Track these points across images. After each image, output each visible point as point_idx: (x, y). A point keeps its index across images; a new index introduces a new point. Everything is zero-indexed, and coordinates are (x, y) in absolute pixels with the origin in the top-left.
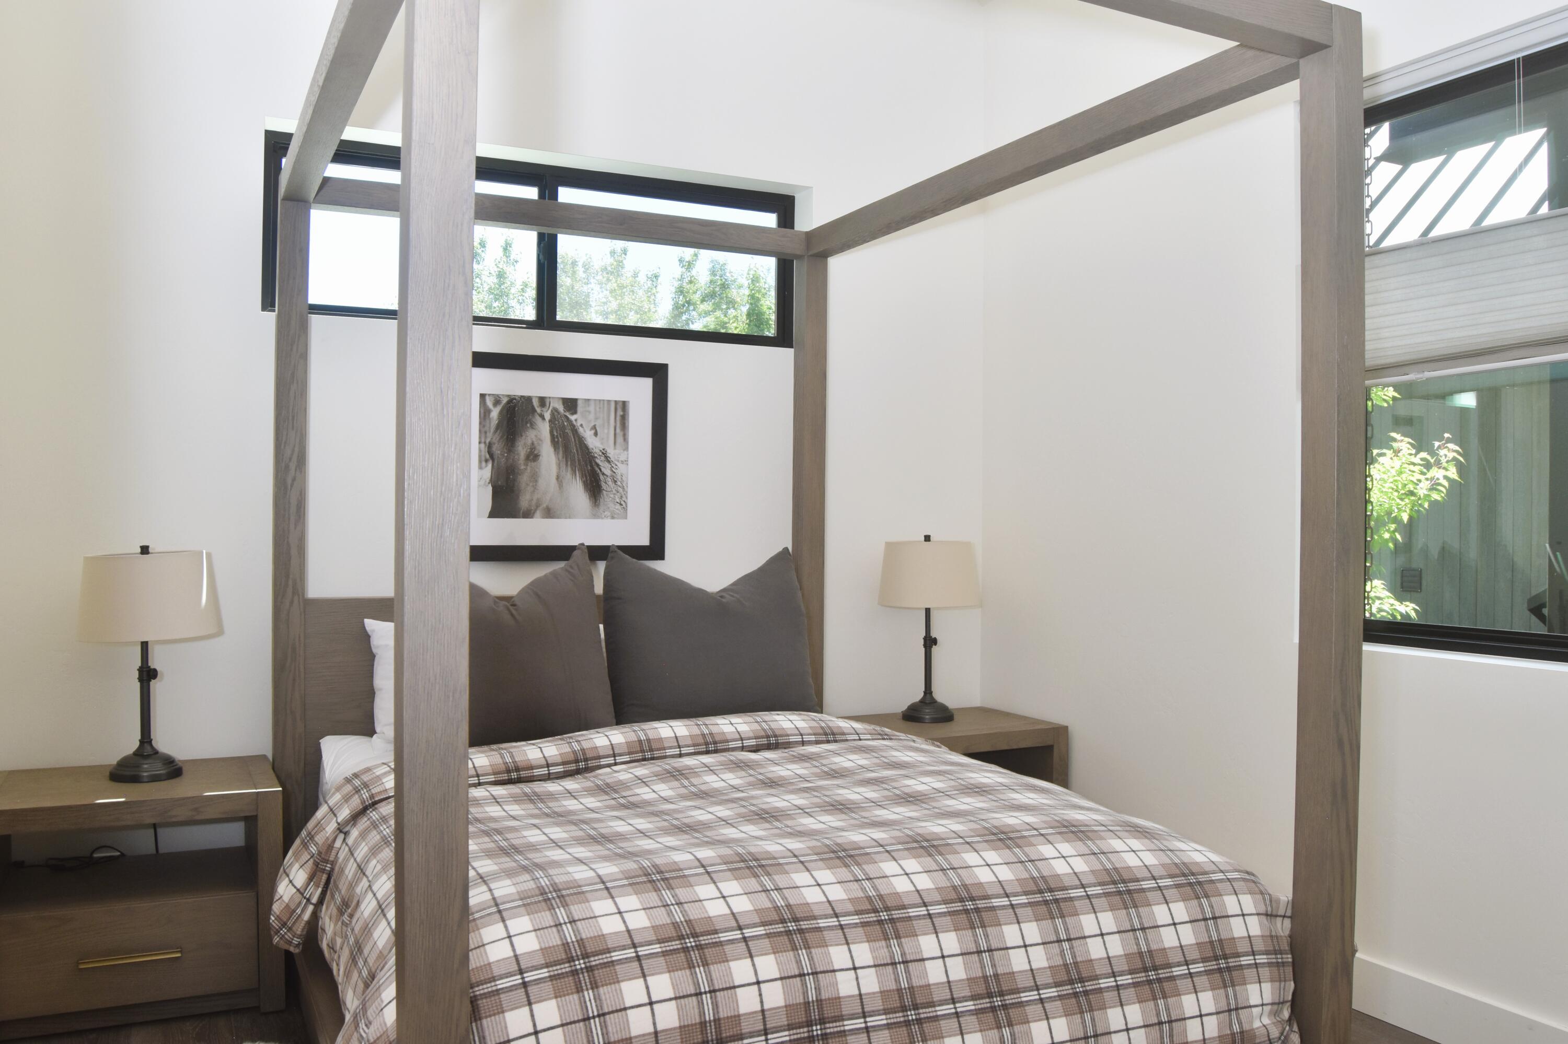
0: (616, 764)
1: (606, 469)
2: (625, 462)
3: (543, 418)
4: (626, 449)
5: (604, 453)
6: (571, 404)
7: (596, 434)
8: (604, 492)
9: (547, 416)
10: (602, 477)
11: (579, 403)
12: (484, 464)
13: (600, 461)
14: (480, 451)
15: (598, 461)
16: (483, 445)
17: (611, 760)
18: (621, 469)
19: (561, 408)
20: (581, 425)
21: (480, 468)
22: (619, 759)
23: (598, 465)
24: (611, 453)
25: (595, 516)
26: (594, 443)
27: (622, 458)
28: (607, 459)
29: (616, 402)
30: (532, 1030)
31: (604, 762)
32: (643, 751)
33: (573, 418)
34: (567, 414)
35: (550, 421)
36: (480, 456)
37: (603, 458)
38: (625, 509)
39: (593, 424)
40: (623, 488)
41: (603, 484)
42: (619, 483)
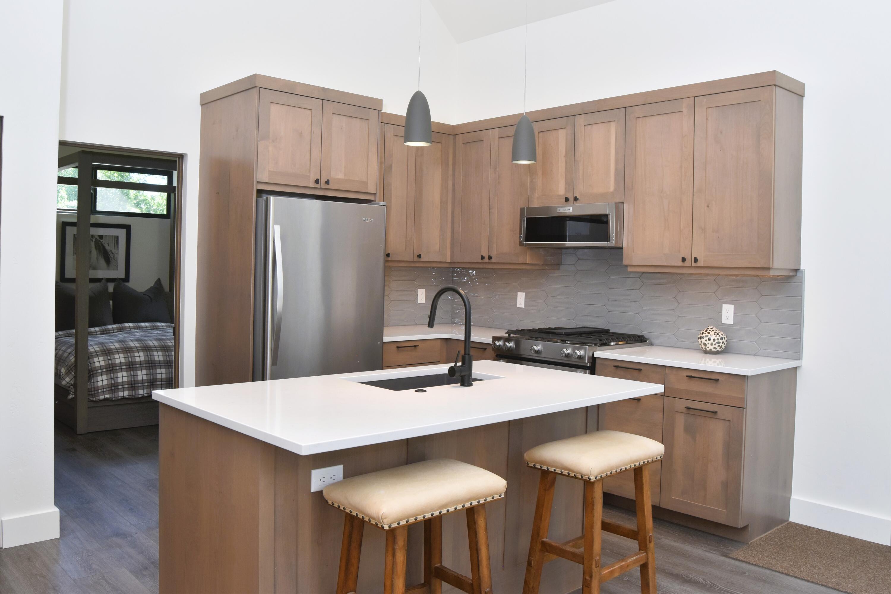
0: (114, 332)
1: (111, 256)
2: (118, 254)
3: (93, 241)
4: (118, 250)
5: (111, 251)
6: (101, 237)
7: (109, 245)
8: (111, 263)
9: (94, 240)
10: (110, 258)
11: (104, 236)
12: (74, 254)
13: (110, 253)
14: (73, 250)
15: (109, 254)
16: (74, 249)
17: (112, 331)
18: (116, 255)
19: (98, 238)
20: (104, 243)
21: (73, 255)
22: (114, 331)
23: (109, 255)
24: (113, 251)
25: (108, 270)
26: (108, 248)
27: (117, 252)
28: (112, 253)
29: (115, 236)
30: (101, 380)
31: (111, 332)
32: (121, 329)
33: (102, 241)
34: (100, 240)
35: (95, 242)
36: (74, 252)
37: (111, 252)
38: (117, 267)
39: (107, 243)
40: (117, 261)
41: (111, 260)
42: (115, 260)
